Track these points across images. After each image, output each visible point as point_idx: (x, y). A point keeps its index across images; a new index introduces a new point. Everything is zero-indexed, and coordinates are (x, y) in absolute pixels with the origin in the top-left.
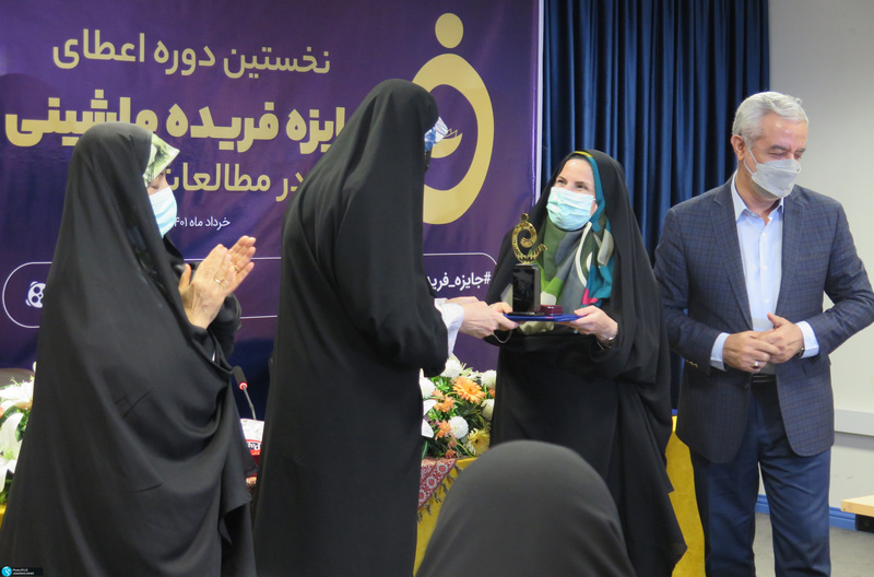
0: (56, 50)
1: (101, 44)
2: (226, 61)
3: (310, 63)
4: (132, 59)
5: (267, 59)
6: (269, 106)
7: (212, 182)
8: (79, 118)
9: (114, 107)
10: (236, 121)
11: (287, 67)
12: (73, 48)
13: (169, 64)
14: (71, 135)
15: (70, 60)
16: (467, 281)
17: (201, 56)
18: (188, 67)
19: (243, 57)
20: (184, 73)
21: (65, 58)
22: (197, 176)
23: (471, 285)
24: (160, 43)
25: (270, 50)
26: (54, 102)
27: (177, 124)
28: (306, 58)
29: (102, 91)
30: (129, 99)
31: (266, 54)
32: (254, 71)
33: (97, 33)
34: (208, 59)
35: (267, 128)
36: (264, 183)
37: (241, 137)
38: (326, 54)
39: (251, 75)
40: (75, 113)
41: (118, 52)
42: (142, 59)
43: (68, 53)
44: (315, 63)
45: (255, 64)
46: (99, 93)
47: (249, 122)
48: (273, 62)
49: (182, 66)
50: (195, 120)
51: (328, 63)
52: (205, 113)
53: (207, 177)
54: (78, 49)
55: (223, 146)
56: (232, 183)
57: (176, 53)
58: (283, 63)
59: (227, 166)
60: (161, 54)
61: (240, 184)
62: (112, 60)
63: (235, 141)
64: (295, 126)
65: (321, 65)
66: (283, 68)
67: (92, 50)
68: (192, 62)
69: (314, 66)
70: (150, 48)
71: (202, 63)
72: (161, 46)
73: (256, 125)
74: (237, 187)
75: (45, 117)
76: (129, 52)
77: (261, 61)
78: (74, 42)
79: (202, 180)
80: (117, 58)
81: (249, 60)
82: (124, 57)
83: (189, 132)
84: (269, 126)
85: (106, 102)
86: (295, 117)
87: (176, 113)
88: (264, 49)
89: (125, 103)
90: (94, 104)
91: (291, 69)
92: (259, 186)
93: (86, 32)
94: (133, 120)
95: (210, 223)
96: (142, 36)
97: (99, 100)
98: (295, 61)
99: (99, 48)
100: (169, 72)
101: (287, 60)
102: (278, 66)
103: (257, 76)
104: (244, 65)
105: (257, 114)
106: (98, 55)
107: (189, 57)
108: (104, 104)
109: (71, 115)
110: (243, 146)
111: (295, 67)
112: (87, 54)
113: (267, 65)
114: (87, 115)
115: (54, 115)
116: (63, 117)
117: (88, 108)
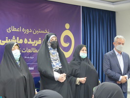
0: (7, 29)
1: (14, 28)
2: (33, 31)
3: (46, 31)
4: (19, 31)
6: (40, 38)
7: (31, 51)
9: (16, 39)
10: (35, 41)
11: (43, 32)
19: (36, 31)
21: (9, 31)
24: (23, 28)
26: (7, 38)
27: (26, 41)
30: (18, 37)
37: (36, 44)
39: (37, 34)
46: (14, 36)
48: (40, 31)
51: (49, 31)
52: (30, 40)
55: (33, 45)
56: (34, 51)
57: (26, 30)
59: (33, 48)
62: (16, 31)
71: (30, 31)
75: (5, 40)
78: (10, 28)
83: (28, 43)
84: (40, 42)
93: (12, 26)
94: (19, 41)
96: (20, 27)
100: (25, 33)
105: (38, 40)
109: (9, 40)
112: (12, 30)
117: (12, 39)
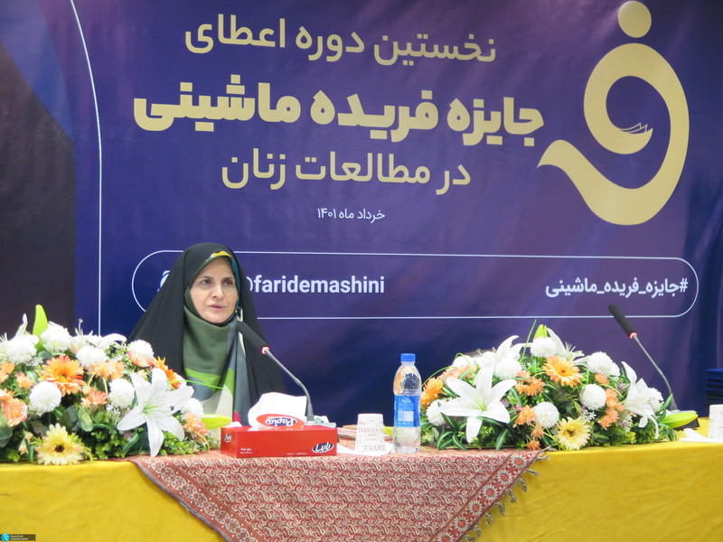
0: (188, 35)
1: (237, 29)
2: (377, 48)
3: (472, 51)
4: (272, 44)
5: (423, 46)
6: (427, 94)
7: (363, 173)
8: (214, 103)
9: (252, 92)
10: (389, 110)
11: (446, 54)
12: (206, 33)
13: (313, 50)
14: (205, 120)
15: (204, 44)
16: (660, 288)
17: (348, 41)
18: (334, 53)
19: (396, 44)
20: (330, 59)
22: (346, 166)
23: (664, 292)
24: (302, 29)
25: (426, 37)
26: (186, 86)
27: (323, 111)
28: (468, 45)
29: (238, 77)
30: (268, 85)
31: (423, 41)
32: (409, 57)
33: (233, 18)
34: (357, 45)
35: (425, 117)
36: (422, 175)
37: (395, 126)
38: (491, 42)
39: (405, 63)
40: (208, 98)
41: (256, 37)
42: (282, 45)
43: (201, 38)
44: (479, 51)
45: (409, 51)
46: (235, 78)
47: (404, 111)
48: (429, 49)
49: (327, 52)
50: (343, 107)
51: (493, 51)
52: (354, 101)
53: (358, 167)
54: (212, 33)
55: (374, 135)
56: (386, 173)
57: (320, 39)
58: (441, 50)
59: (380, 156)
60: (304, 40)
61: (395, 175)
62: (250, 45)
63: (388, 130)
64: (457, 115)
65: (485, 52)
66: (441, 56)
67: (227, 34)
68: (339, 49)
69: (477, 54)
70: (292, 34)
71: (349, 49)
72: (303, 32)
73: (412, 114)
74: (392, 179)
75: (177, 102)
76: (268, 37)
77: (416, 48)
78: (209, 27)
79: (352, 170)
80: (255, 43)
81: (402, 47)
82: (263, 42)
83: (336, 118)
84: (427, 115)
85: (243, 87)
86: (457, 107)
87: (321, 100)
88: (419, 36)
89: (264, 89)
90: (230, 89)
91: (451, 57)
92: (417, 178)
93: (221, 17)
94: (273, 106)
95: (362, 216)
96: (282, 22)
97: (235, 85)
98: (456, 48)
99: (234, 33)
100: (312, 58)
101: (446, 48)
102: (436, 53)
103: (411, 63)
104: (397, 52)
105: (413, 103)
106: (234, 40)
107: (335, 43)
108: (241, 90)
109: (205, 100)
110: (398, 136)
111: (456, 55)
112: (222, 39)
113: (423, 52)
114: (222, 100)
115: (186, 100)
116: (196, 102)
117: (224, 94)
